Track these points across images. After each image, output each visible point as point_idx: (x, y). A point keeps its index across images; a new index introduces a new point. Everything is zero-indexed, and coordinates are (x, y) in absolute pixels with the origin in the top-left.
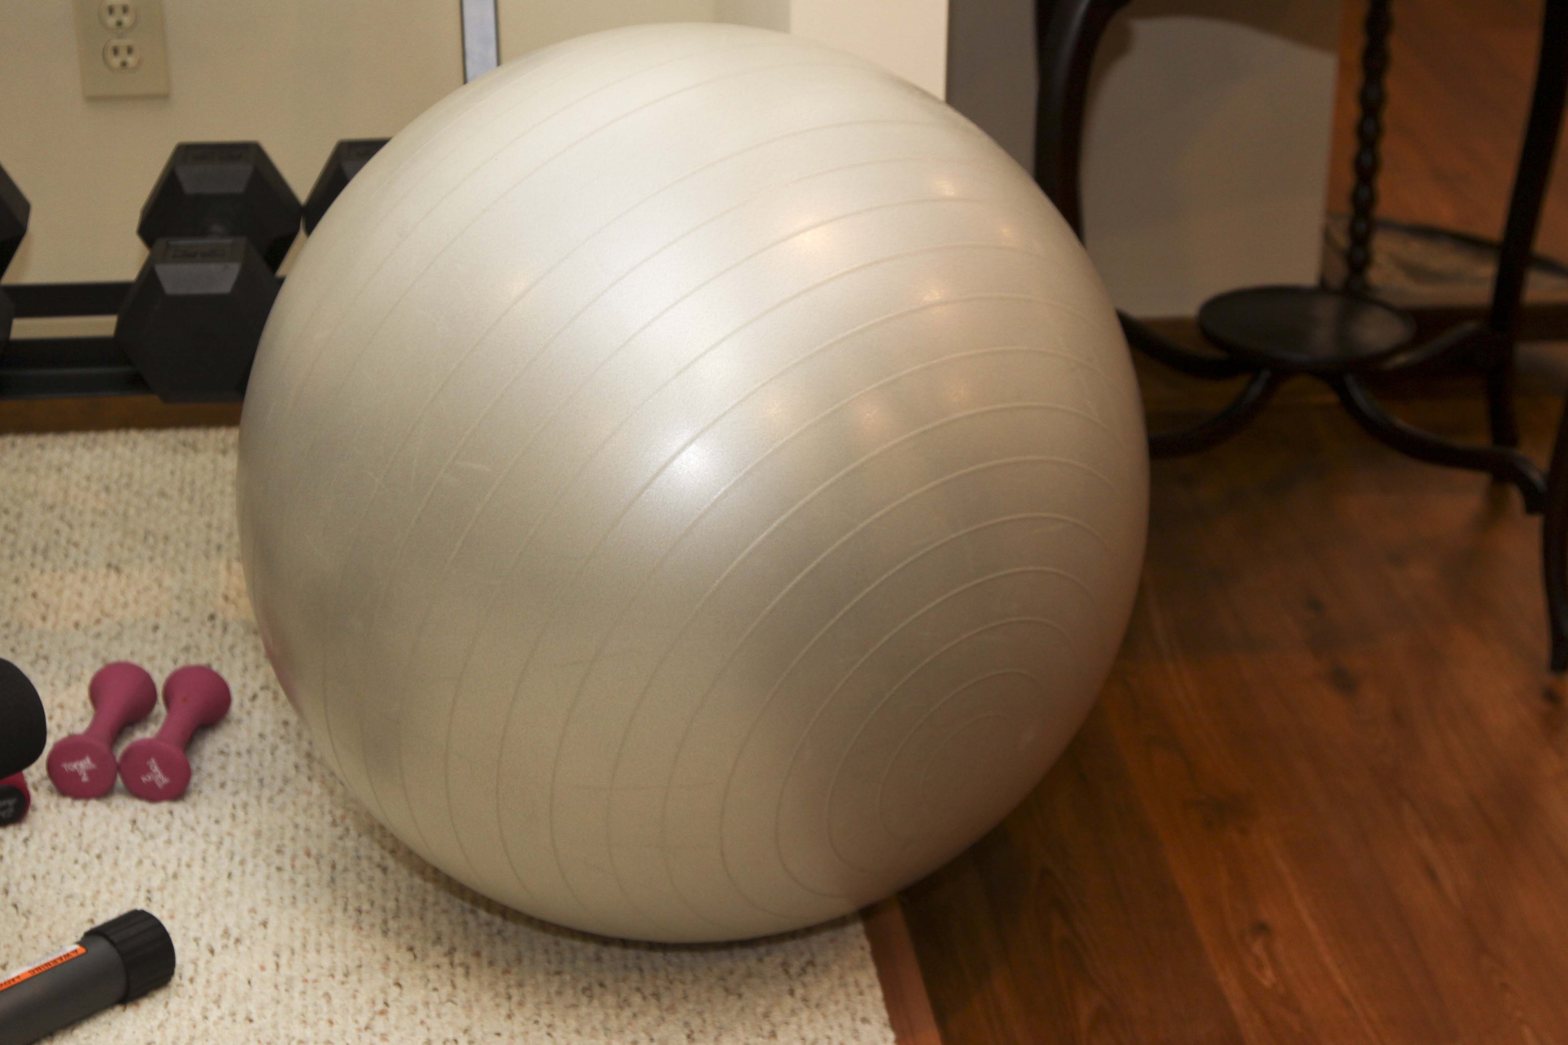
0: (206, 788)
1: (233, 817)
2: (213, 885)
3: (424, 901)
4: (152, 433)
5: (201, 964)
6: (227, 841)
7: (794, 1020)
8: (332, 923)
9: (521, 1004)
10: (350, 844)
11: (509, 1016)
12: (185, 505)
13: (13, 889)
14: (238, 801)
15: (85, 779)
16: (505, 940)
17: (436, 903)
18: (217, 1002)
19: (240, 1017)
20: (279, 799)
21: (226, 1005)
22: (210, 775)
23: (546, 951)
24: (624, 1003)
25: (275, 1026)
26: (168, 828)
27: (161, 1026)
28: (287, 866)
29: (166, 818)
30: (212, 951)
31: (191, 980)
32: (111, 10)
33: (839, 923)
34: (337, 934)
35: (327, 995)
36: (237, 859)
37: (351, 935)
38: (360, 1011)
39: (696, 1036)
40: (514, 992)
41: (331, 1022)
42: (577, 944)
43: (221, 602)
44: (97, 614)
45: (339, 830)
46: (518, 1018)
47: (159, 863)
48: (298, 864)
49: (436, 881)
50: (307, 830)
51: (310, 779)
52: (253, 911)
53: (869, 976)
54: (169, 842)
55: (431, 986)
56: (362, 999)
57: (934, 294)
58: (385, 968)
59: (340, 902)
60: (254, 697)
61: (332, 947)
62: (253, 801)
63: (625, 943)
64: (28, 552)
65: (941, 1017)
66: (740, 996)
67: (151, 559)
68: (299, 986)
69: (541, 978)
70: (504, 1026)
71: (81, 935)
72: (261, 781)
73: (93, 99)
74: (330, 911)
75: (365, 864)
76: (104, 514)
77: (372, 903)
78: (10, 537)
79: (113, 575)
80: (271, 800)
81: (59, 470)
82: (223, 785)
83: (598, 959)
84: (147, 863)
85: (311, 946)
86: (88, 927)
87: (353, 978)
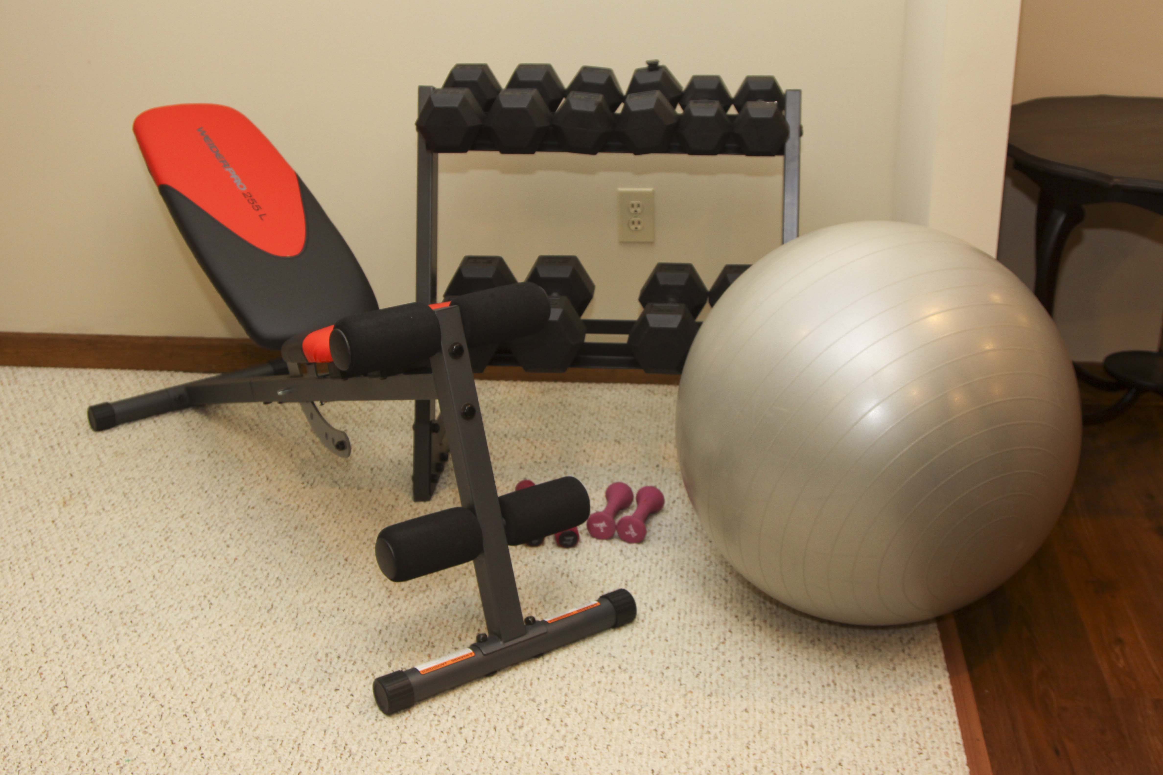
0: (652, 539)
1: (663, 553)
2: (653, 581)
3: (743, 596)
4: (636, 385)
5: (647, 614)
6: (660, 563)
7: (904, 663)
8: (703, 602)
9: (783, 645)
10: (712, 568)
11: (778, 650)
12: (648, 417)
13: (571, 575)
14: (665, 545)
15: (602, 531)
16: (777, 617)
17: (748, 598)
18: (653, 631)
19: (663, 639)
20: (682, 547)
21: (657, 632)
22: (654, 534)
23: (795, 623)
24: (828, 649)
25: (677, 644)
26: (635, 555)
27: (629, 639)
28: (685, 576)
29: (634, 550)
30: (652, 609)
31: (643, 621)
32: (633, 206)
33: (926, 622)
34: (705, 607)
35: (700, 633)
36: (664, 571)
37: (711, 608)
38: (713, 641)
39: (860, 666)
40: (781, 640)
41: (701, 645)
42: (809, 621)
43: (661, 460)
44: (610, 461)
45: (708, 563)
46: (782, 651)
47: (631, 569)
48: (690, 575)
49: (749, 588)
50: (694, 561)
51: (696, 539)
52: (670, 593)
53: (938, 647)
54: (636, 561)
55: (745, 633)
56: (715, 636)
57: (989, 346)
58: (725, 624)
59: (707, 593)
60: (674, 502)
61: (702, 612)
62: (671, 546)
63: (830, 622)
64: (583, 432)
65: (970, 668)
66: (880, 650)
67: (633, 439)
68: (688, 628)
69: (792, 634)
70: (776, 654)
71: (598, 597)
72: (675, 538)
73: (623, 243)
74: (702, 597)
75: (718, 577)
76: (614, 418)
77: (721, 595)
78: (576, 426)
79: (617, 445)
80: (679, 547)
81: (597, 398)
82: (659, 539)
83: (818, 628)
84: (626, 569)
85: (694, 611)
86: (600, 594)
87: (711, 627)
